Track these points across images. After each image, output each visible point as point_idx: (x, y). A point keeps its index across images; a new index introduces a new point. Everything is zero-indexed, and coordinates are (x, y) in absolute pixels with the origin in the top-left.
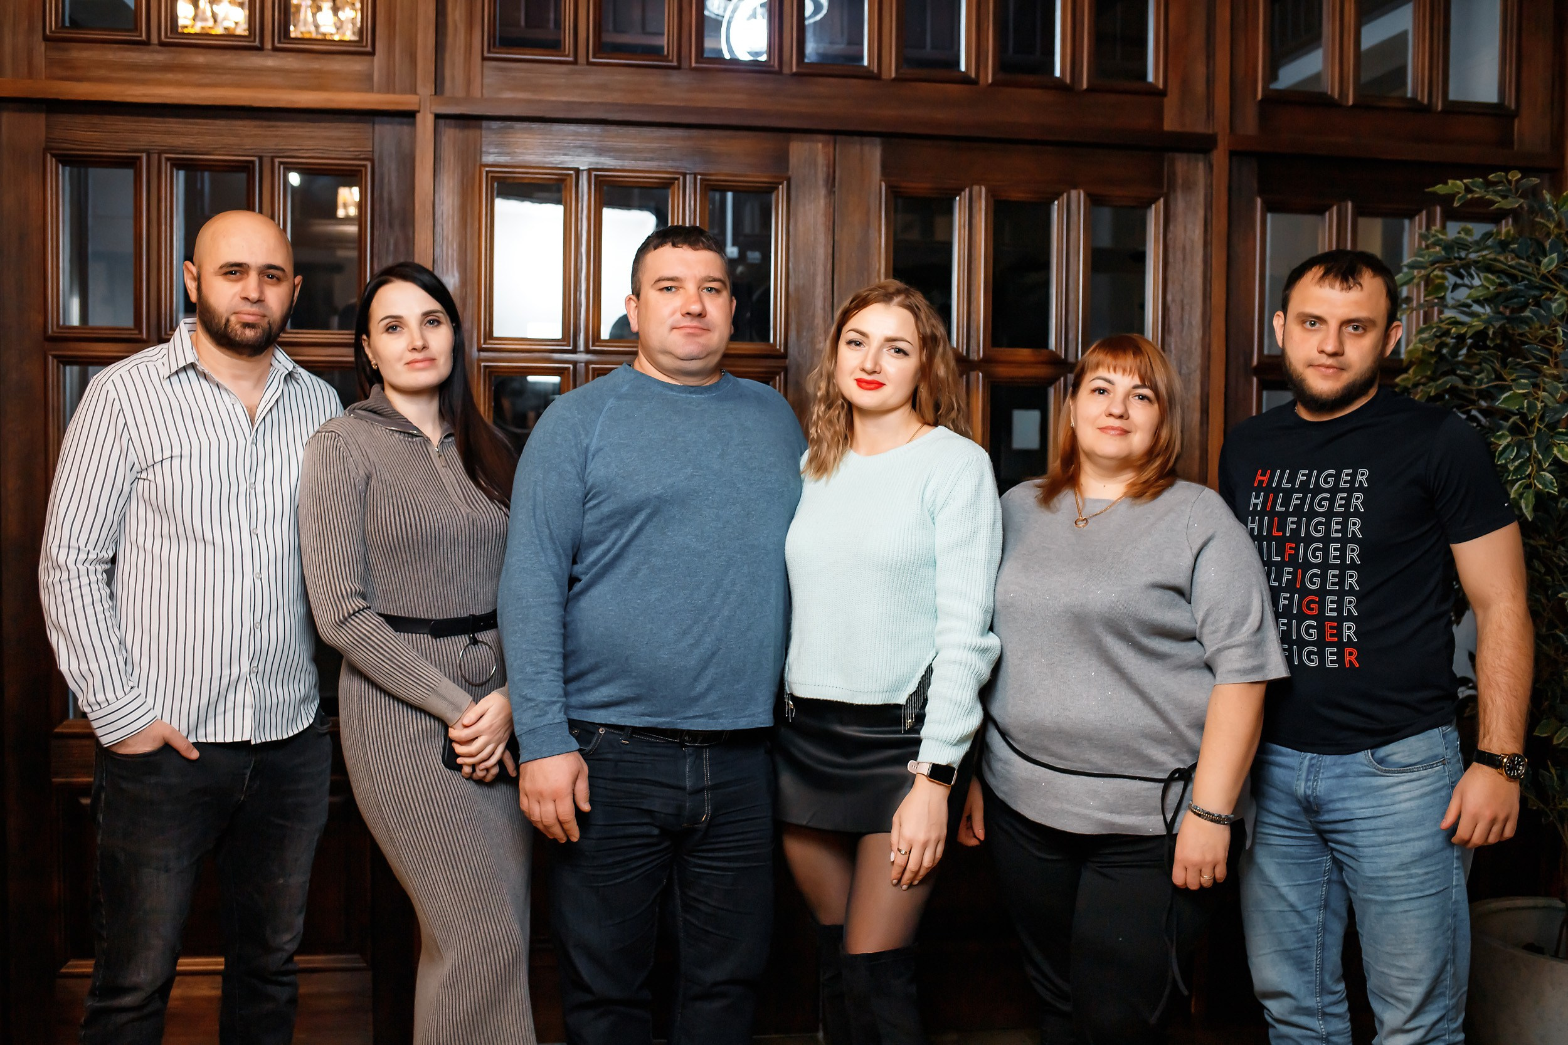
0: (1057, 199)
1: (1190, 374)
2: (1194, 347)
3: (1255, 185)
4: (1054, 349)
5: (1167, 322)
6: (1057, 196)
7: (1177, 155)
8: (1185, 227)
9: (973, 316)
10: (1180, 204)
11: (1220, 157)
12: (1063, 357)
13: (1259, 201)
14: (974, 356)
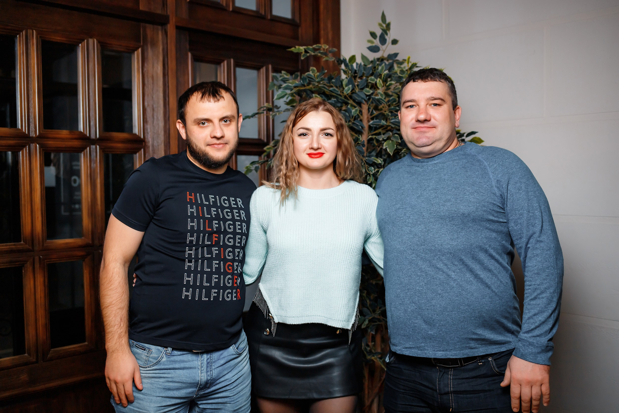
0: (81, 43)
1: (158, 146)
2: (160, 131)
3: (188, 47)
4: (82, 131)
5: (145, 117)
6: (82, 41)
7: (147, 25)
8: (153, 65)
9: (31, 110)
10: (150, 53)
11: (171, 29)
12: (88, 135)
13: (190, 55)
14: (32, 134)
